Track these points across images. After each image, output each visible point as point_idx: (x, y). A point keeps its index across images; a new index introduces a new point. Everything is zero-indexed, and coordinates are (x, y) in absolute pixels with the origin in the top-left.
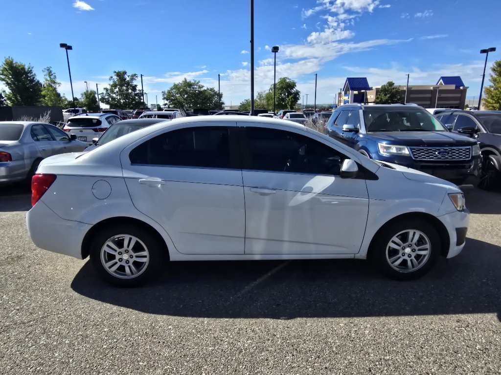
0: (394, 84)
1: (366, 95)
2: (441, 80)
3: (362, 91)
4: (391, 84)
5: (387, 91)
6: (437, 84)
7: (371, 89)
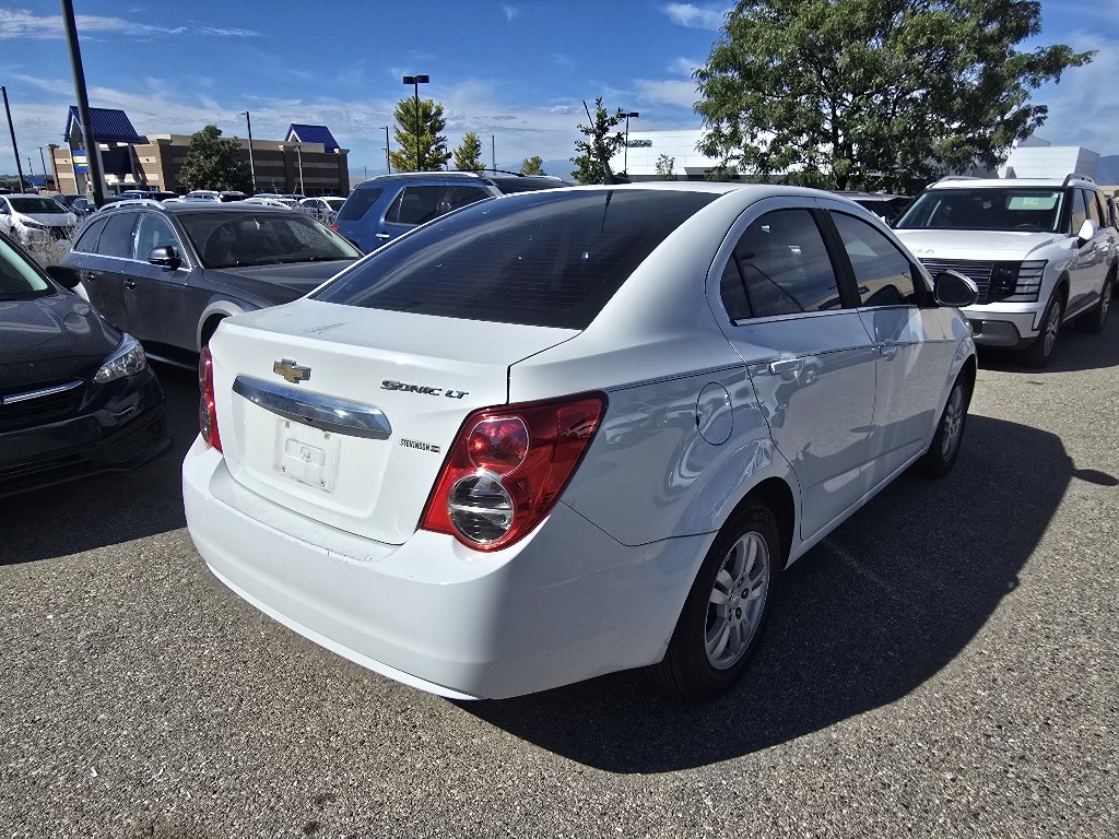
0: (220, 132)
1: (136, 156)
2: (293, 132)
3: (119, 144)
4: (213, 132)
5: (210, 147)
6: (287, 139)
7: (143, 140)
